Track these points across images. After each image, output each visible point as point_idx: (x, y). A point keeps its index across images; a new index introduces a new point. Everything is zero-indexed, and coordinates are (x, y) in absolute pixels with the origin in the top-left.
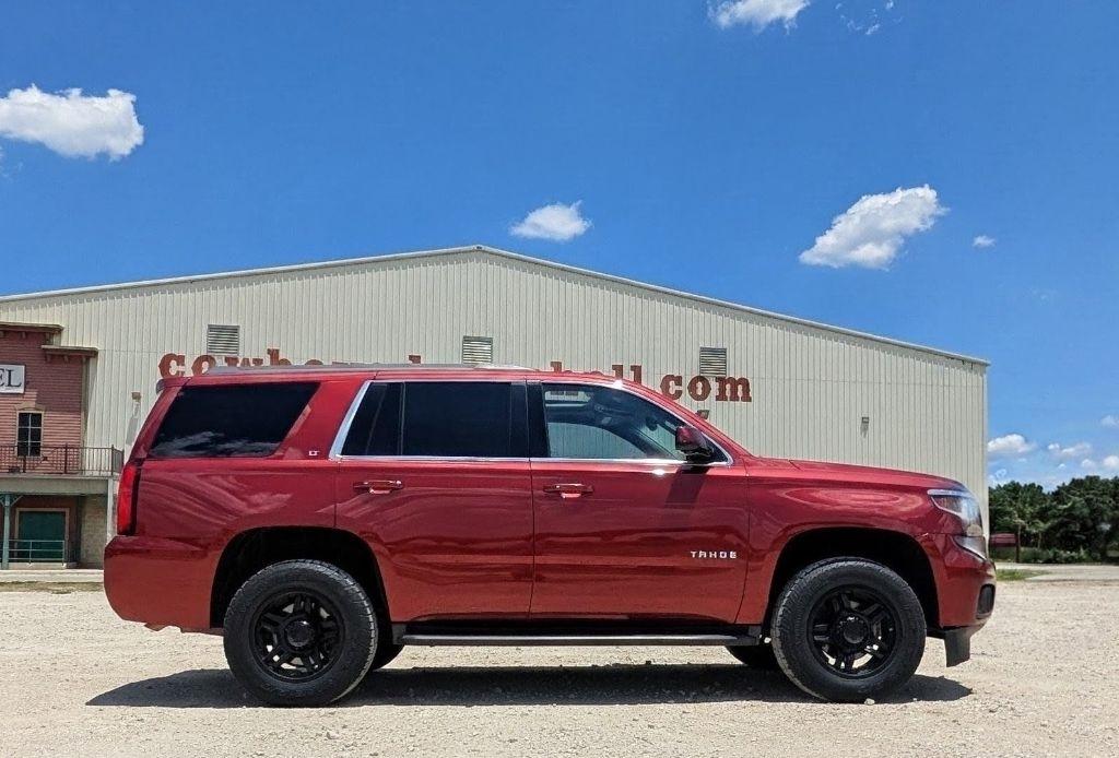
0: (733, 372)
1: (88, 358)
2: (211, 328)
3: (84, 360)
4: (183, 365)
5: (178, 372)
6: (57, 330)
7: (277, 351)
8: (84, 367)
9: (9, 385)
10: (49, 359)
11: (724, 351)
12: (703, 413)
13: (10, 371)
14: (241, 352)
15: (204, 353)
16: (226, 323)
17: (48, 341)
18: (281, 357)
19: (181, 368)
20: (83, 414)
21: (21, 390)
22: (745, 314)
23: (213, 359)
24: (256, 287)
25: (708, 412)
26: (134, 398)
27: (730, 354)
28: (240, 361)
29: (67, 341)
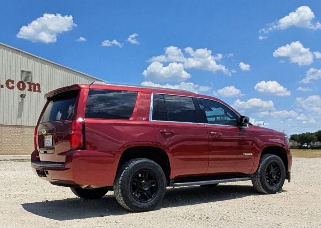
0: (34, 81)
11: (30, 73)
12: (23, 96)
22: (38, 60)
25: (25, 95)
27: (33, 74)
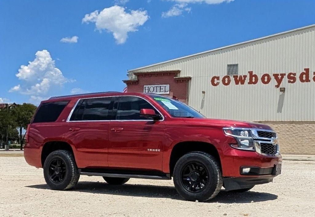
1: (188, 80)
2: (228, 66)
3: (187, 81)
4: (219, 80)
5: (217, 83)
6: (179, 72)
7: (252, 72)
8: (187, 83)
9: (165, 91)
10: (176, 82)
13: (165, 87)
14: (239, 74)
15: (226, 75)
16: (234, 63)
17: (176, 76)
18: (253, 74)
19: (218, 81)
20: (187, 100)
21: (168, 93)
23: (229, 77)
24: (244, 49)
26: (203, 93)
28: (239, 77)
29: (182, 75)
